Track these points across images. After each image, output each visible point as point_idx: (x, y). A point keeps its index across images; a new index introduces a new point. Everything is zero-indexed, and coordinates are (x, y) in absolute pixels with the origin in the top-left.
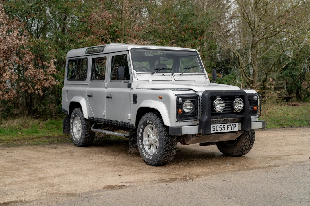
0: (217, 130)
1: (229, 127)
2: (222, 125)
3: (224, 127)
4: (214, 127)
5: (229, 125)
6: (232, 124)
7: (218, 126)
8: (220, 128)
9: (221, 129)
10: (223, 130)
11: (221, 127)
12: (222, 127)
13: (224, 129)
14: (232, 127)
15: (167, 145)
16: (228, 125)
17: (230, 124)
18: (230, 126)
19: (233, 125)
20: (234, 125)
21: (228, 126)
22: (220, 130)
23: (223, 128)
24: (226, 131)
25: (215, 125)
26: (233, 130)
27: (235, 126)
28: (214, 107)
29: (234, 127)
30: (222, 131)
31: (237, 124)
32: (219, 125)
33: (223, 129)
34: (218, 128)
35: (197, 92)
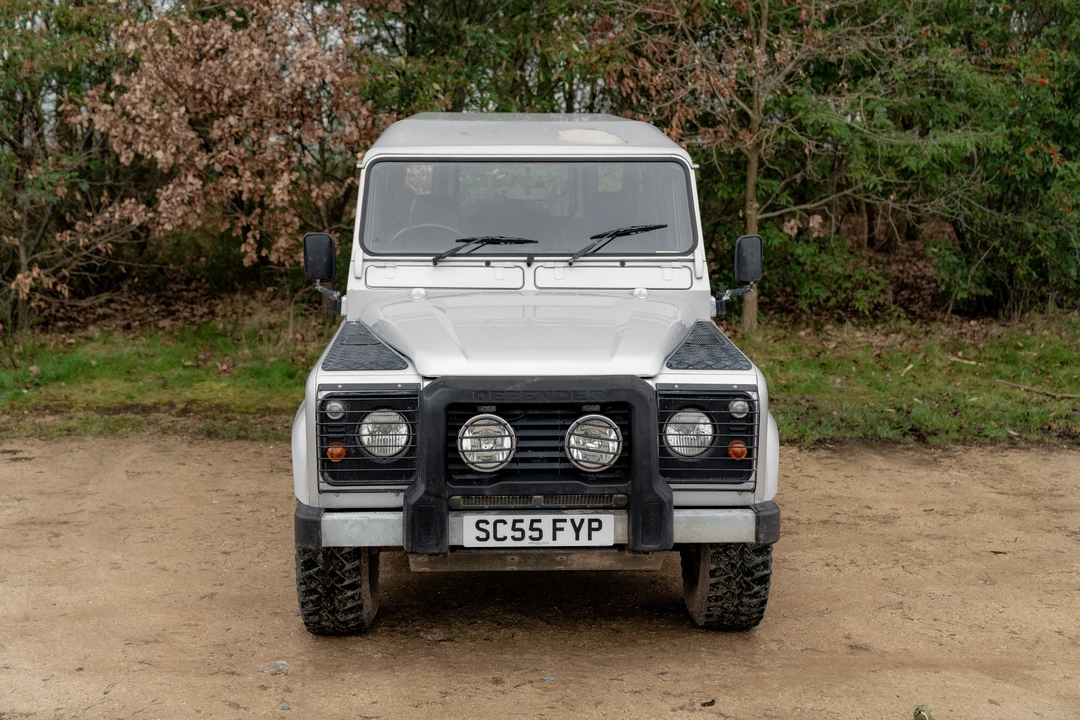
0: (499, 536)
1: (562, 529)
2: (527, 518)
3: (536, 525)
4: (482, 525)
5: (565, 521)
6: (577, 518)
7: (505, 522)
8: (514, 529)
9: (518, 534)
10: (531, 538)
11: (518, 525)
12: (525, 526)
13: (536, 534)
14: (577, 530)
15: (311, 572)
16: (555, 521)
17: (568, 517)
18: (568, 526)
19: (582, 521)
20: (590, 521)
21: (559, 525)
22: (513, 538)
23: (532, 529)
24: (547, 541)
25: (491, 518)
26: (584, 541)
27: (595, 525)
28: (460, 449)
29: (591, 530)
30: (526, 543)
31: (608, 519)
32: (509, 518)
33: (528, 533)
34: (504, 530)
35: (426, 378)
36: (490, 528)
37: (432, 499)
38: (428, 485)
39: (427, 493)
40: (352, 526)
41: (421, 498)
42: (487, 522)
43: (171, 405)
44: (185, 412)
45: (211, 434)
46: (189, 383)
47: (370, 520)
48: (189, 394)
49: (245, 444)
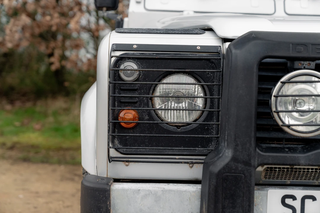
4: (288, 201)
7: (314, 199)
25: (299, 193)
28: (274, 109)
35: (225, 40)
36: (297, 204)
37: (240, 166)
38: (235, 150)
39: (234, 159)
40: (145, 196)
41: (228, 164)
42: (294, 198)
43: (4, 144)
44: (12, 148)
45: (26, 160)
46: (16, 134)
47: (164, 191)
48: (15, 139)
49: (46, 165)
